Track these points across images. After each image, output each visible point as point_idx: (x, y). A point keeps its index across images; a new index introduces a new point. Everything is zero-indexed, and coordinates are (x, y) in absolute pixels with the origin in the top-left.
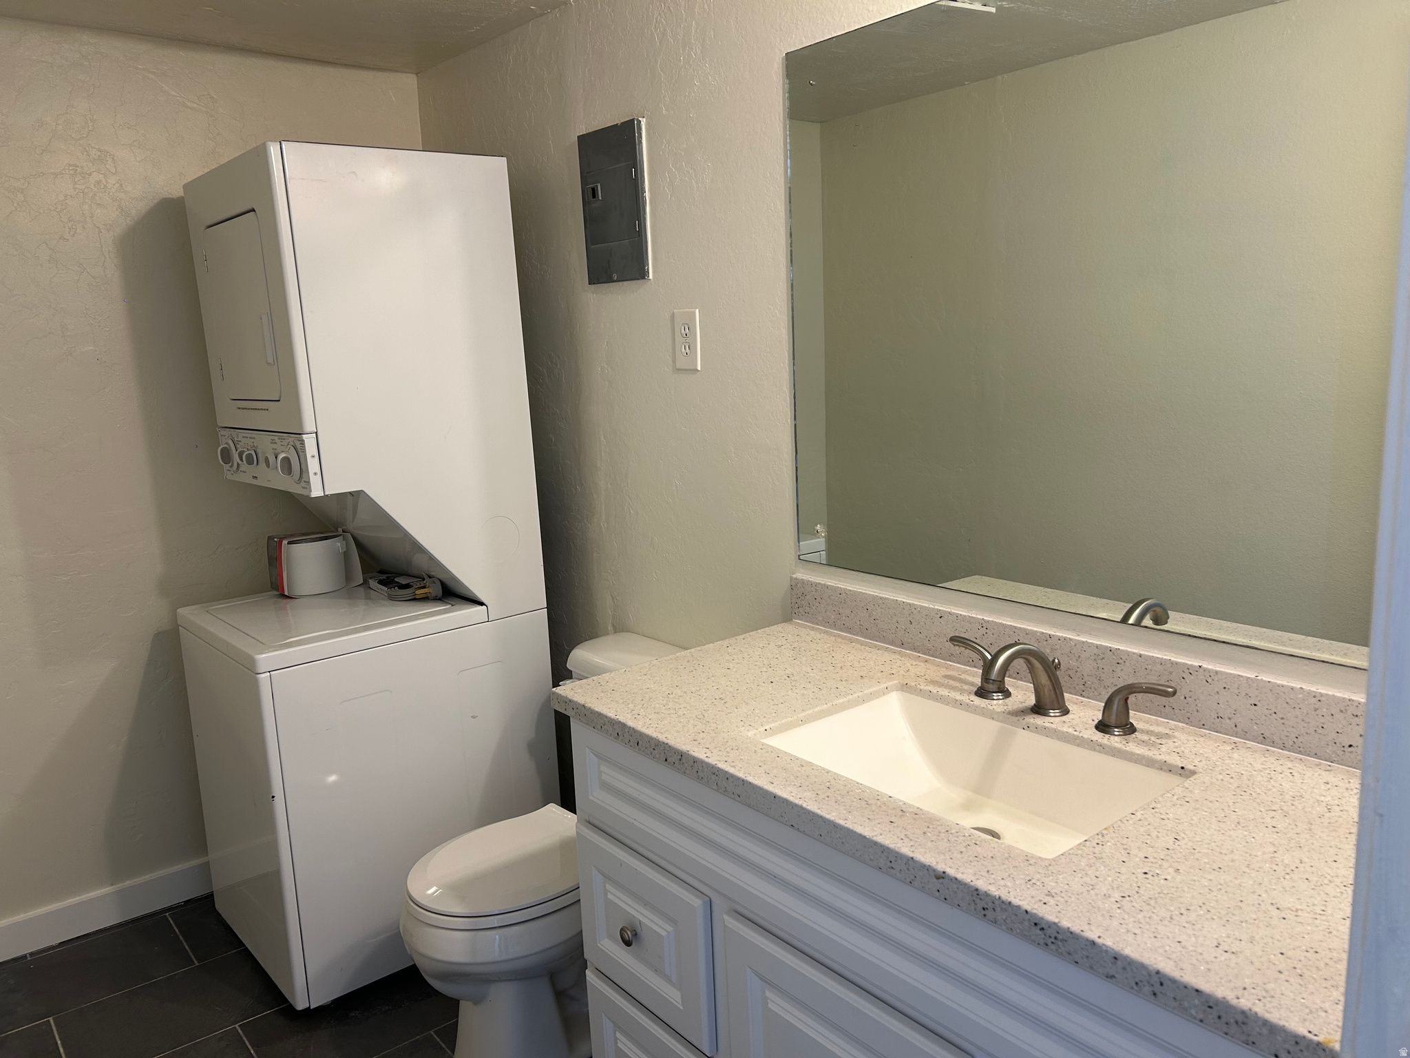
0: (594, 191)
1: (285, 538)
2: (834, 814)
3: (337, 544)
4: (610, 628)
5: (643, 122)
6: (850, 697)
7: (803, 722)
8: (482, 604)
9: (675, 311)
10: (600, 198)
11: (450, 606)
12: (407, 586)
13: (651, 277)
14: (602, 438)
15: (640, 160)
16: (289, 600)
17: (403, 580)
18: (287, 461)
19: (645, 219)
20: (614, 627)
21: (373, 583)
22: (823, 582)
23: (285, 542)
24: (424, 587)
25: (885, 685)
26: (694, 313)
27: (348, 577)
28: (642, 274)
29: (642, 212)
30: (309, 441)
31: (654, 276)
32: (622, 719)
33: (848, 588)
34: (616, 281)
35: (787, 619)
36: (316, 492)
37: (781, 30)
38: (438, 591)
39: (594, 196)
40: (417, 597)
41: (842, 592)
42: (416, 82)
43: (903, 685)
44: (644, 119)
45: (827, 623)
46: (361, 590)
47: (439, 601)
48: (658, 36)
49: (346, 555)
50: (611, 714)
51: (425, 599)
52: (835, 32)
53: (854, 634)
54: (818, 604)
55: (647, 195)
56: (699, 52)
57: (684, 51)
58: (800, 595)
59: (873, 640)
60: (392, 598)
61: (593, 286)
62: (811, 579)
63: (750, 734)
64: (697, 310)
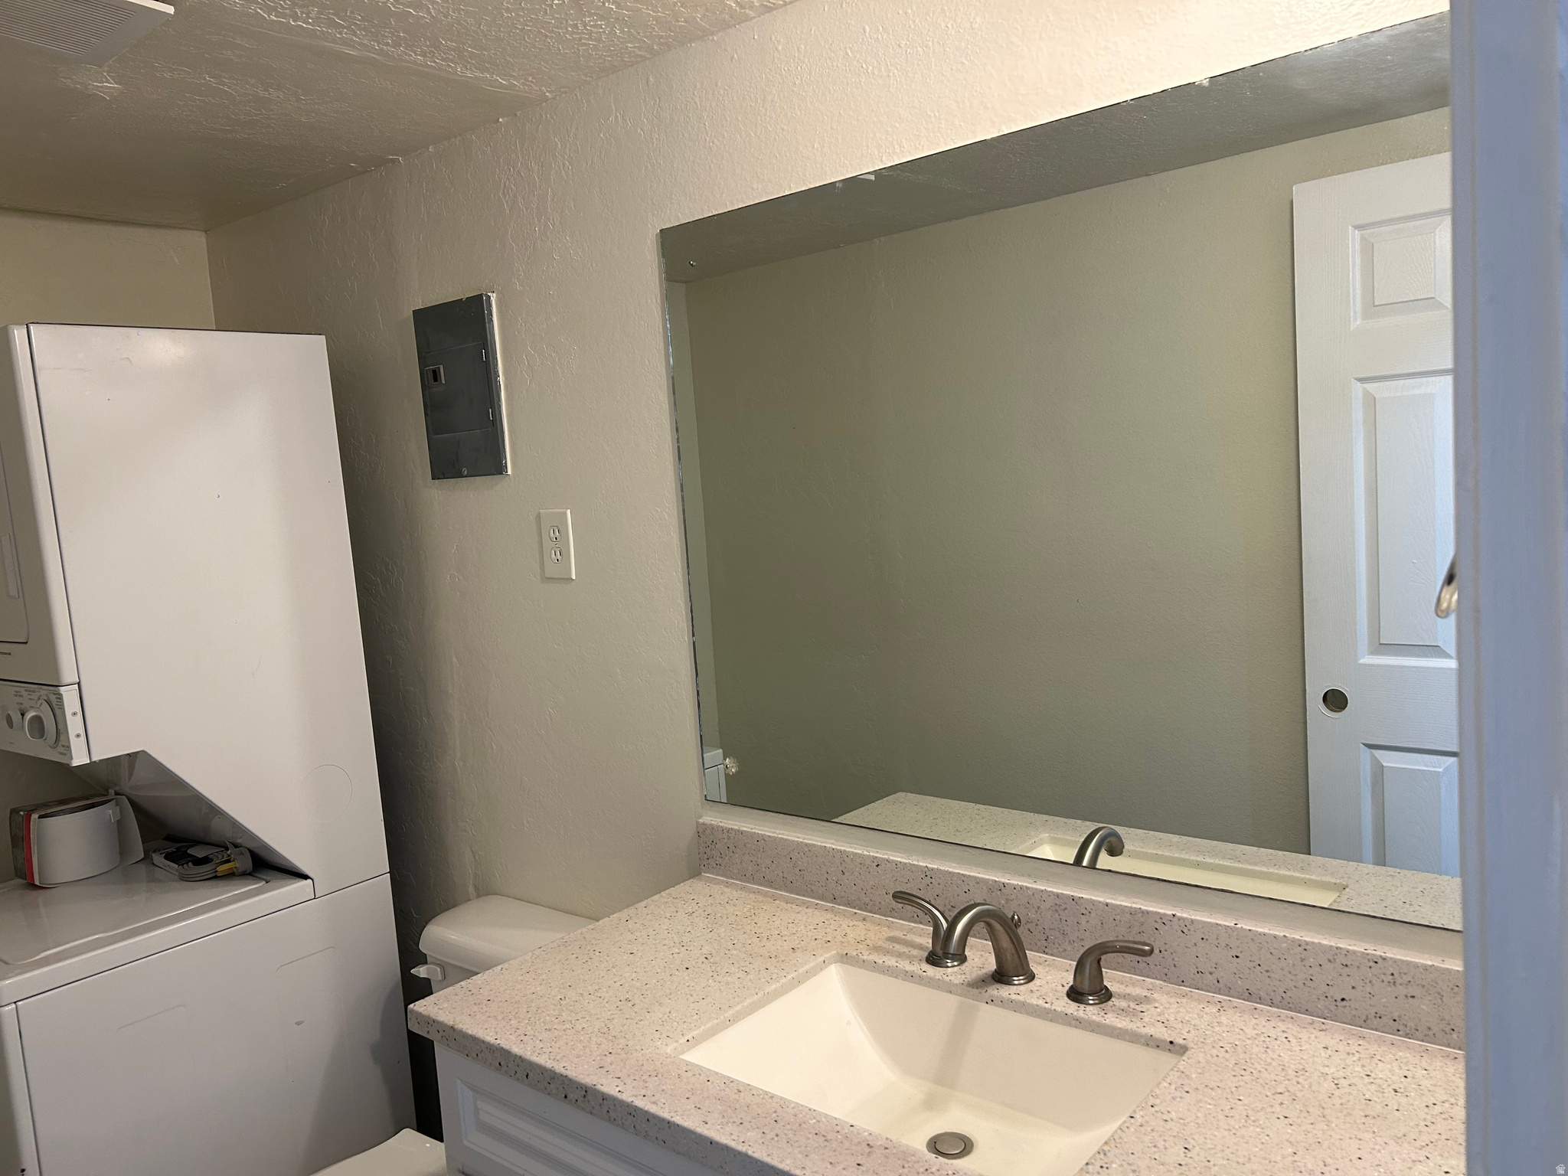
0: (435, 375)
1: (33, 811)
2: (788, 1162)
3: (108, 812)
4: (471, 889)
5: (493, 297)
6: (784, 980)
7: (731, 1021)
8: (306, 877)
9: (541, 511)
10: (443, 382)
11: (264, 882)
12: (205, 861)
13: (509, 472)
14: (454, 660)
15: (491, 343)
16: (40, 891)
17: (198, 852)
18: (37, 721)
19: (500, 407)
20: (476, 888)
21: (158, 859)
22: (736, 828)
23: (35, 816)
24: (228, 861)
25: (822, 959)
26: (565, 514)
27: (123, 850)
28: (499, 469)
29: (496, 399)
30: (69, 696)
31: (512, 471)
32: (504, 1044)
33: (767, 834)
34: (466, 477)
35: (694, 873)
36: (79, 759)
37: (653, 203)
38: (247, 863)
39: (436, 380)
40: (219, 875)
41: (760, 839)
42: (204, 240)
43: (842, 956)
44: (494, 295)
45: (744, 876)
46: (142, 867)
47: (250, 877)
48: (507, 203)
49: (120, 824)
50: (490, 1038)
51: (231, 875)
52: (716, 210)
53: (776, 889)
54: (731, 854)
55: (501, 379)
56: (557, 223)
57: (539, 221)
58: (709, 843)
59: (800, 895)
60: (185, 878)
61: (437, 481)
62: (722, 824)
63: (669, 1050)
64: (569, 510)
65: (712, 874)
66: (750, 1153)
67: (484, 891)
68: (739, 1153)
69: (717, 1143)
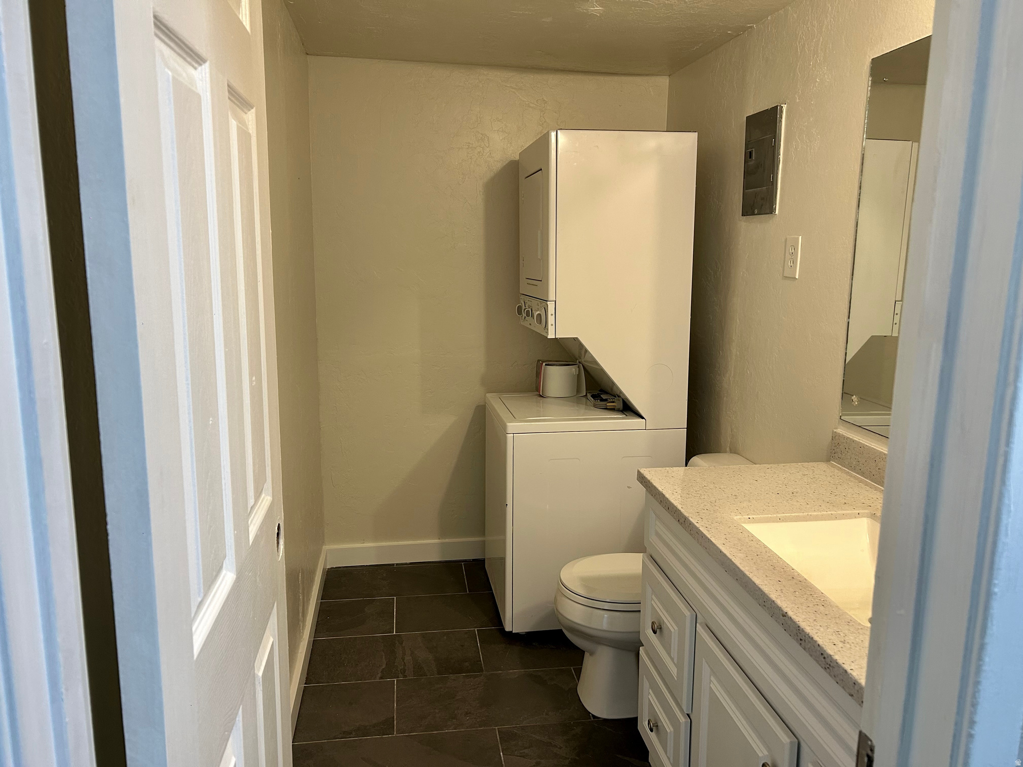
0: (751, 153)
1: (544, 362)
3: (573, 369)
5: (785, 107)
6: (825, 513)
7: (780, 520)
8: (643, 418)
9: (788, 237)
10: (754, 158)
11: (625, 416)
12: (606, 400)
13: (777, 213)
14: (738, 320)
15: (778, 135)
16: (542, 398)
17: (604, 397)
18: (539, 315)
19: (777, 173)
21: (589, 396)
22: (851, 437)
23: (544, 364)
24: (613, 402)
25: (858, 512)
26: (798, 238)
27: (578, 391)
28: (771, 211)
29: (776, 168)
30: (551, 306)
31: (779, 212)
32: (664, 492)
33: (866, 444)
34: (756, 215)
35: (828, 460)
36: (551, 336)
37: (871, 42)
38: (621, 406)
39: (750, 157)
40: (608, 407)
41: (862, 446)
42: (668, 81)
43: (872, 515)
44: (786, 106)
45: (850, 467)
46: (584, 399)
47: (620, 412)
48: (800, 47)
49: (579, 376)
50: (660, 489)
51: (613, 410)
52: (904, 44)
53: (865, 478)
54: (846, 453)
55: (781, 157)
56: (822, 58)
57: (813, 58)
58: (836, 444)
59: (877, 484)
60: (595, 406)
61: (745, 217)
62: (844, 434)
63: (735, 518)
64: (801, 237)
65: (836, 462)
66: (733, 560)
67: (734, 451)
68: (729, 559)
69: (723, 552)
